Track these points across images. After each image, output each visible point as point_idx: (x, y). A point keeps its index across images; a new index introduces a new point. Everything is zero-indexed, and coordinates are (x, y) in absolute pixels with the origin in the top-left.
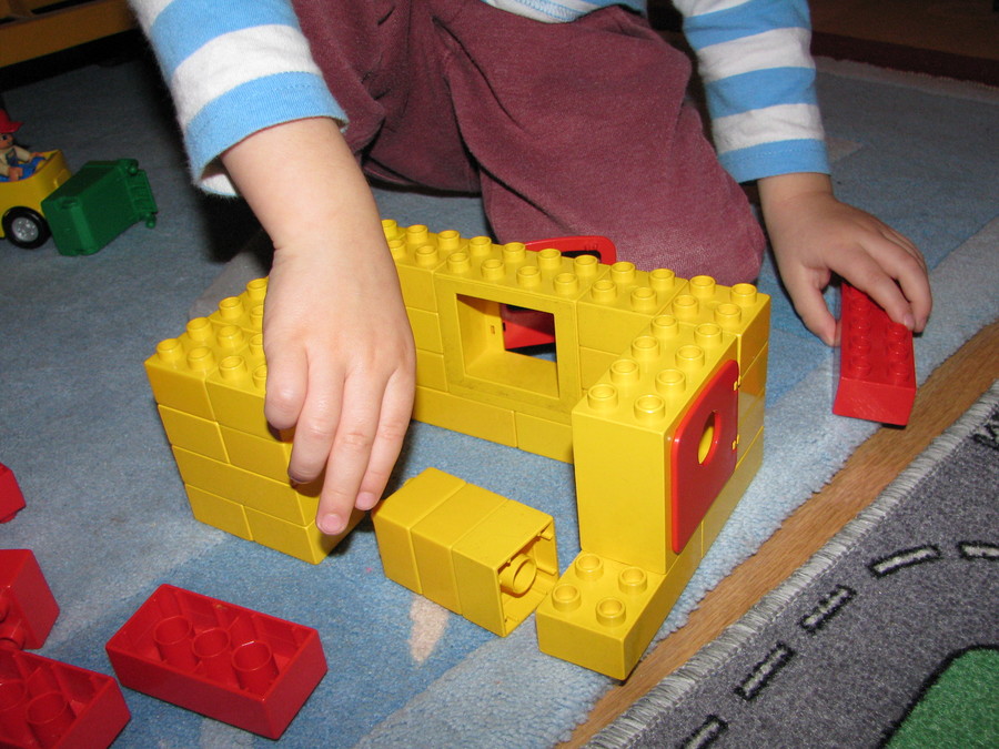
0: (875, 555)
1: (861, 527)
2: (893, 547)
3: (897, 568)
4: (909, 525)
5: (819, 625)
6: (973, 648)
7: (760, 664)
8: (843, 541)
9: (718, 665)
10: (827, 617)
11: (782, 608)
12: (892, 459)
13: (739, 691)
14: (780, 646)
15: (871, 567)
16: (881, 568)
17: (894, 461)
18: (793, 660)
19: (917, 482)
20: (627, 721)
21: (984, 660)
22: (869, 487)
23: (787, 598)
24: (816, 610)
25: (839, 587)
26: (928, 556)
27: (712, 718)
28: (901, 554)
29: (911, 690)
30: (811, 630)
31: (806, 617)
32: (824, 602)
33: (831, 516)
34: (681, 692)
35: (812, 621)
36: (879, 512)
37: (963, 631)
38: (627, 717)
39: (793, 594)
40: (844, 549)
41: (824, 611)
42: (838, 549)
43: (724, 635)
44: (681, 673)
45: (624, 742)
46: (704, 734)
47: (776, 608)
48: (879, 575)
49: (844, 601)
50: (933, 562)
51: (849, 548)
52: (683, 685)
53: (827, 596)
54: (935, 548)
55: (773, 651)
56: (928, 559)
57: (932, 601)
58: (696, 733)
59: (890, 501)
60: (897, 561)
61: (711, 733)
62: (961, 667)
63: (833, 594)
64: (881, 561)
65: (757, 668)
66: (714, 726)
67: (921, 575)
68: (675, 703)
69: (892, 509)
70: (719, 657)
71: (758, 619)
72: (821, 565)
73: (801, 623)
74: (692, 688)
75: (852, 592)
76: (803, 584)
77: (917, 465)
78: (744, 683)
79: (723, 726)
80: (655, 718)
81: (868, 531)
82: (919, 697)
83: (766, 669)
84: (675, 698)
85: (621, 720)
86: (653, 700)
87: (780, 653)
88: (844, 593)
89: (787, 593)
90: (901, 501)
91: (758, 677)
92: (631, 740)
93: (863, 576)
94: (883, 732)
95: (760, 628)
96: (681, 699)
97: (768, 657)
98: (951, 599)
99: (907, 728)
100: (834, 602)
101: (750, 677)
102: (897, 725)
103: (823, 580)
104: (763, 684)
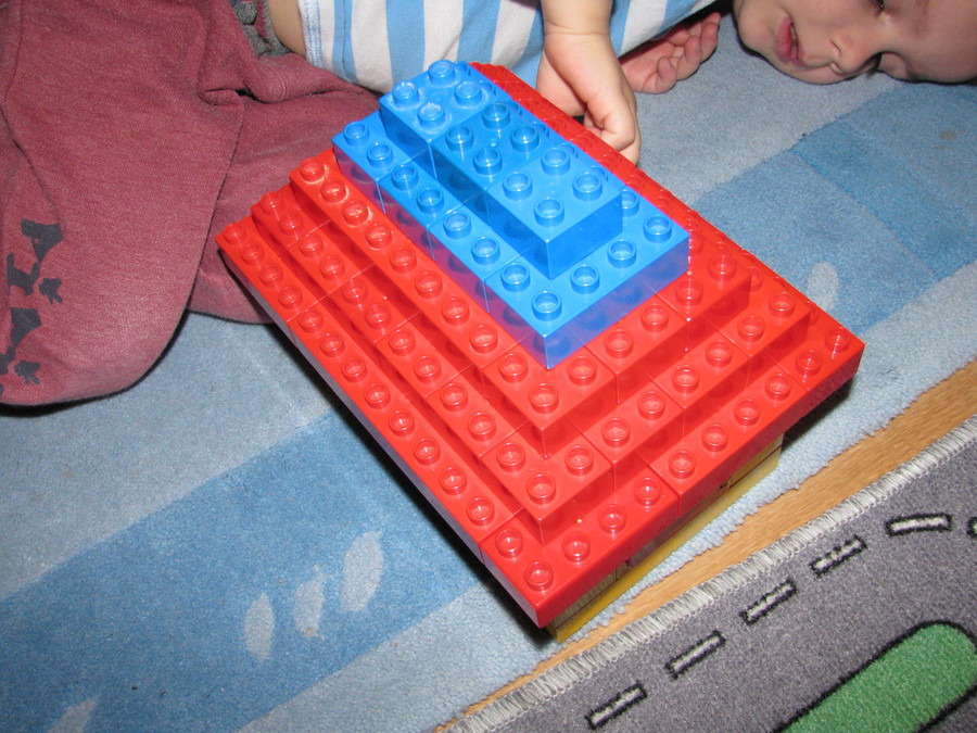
0: (897, 513)
1: (896, 481)
2: (915, 509)
3: (909, 531)
4: (937, 489)
5: (826, 570)
6: (939, 622)
7: (768, 594)
8: (875, 493)
9: (736, 587)
10: (836, 564)
11: (802, 545)
12: (953, 410)
13: (744, 614)
14: (789, 581)
15: (888, 525)
16: (897, 527)
17: (953, 413)
18: (794, 597)
19: (962, 445)
20: (653, 620)
21: (945, 636)
22: (920, 436)
23: (809, 538)
24: (828, 555)
25: (856, 537)
26: (940, 525)
27: (716, 633)
28: (918, 517)
29: (876, 648)
30: (819, 573)
31: (819, 559)
32: (837, 549)
33: (877, 460)
34: (701, 605)
35: (821, 565)
36: (915, 469)
37: (940, 604)
38: (653, 616)
39: (815, 535)
40: (873, 500)
41: (835, 557)
42: (868, 500)
43: (750, 560)
44: (705, 587)
45: (645, 637)
46: (706, 645)
47: (797, 545)
48: (891, 534)
49: (855, 552)
50: (941, 532)
51: (877, 501)
52: (703, 599)
53: (842, 543)
54: (949, 518)
55: (782, 585)
56: (940, 528)
57: (926, 570)
58: (700, 643)
59: (930, 459)
60: (913, 523)
61: (712, 646)
62: (924, 637)
63: (848, 543)
64: (900, 519)
65: (764, 598)
66: (715, 640)
67: (928, 541)
68: (693, 613)
69: (929, 469)
70: (739, 580)
71: (780, 553)
72: (848, 513)
73: (812, 565)
74: (710, 602)
75: (864, 546)
76: (827, 527)
77: (970, 426)
78: (750, 608)
79: (723, 641)
80: (675, 622)
81: (900, 486)
82: (879, 656)
83: (770, 600)
84: (694, 609)
85: (649, 618)
86: (677, 606)
87: (787, 588)
88: (856, 544)
89: (810, 534)
90: (940, 461)
91: (763, 606)
92: (652, 637)
93: (879, 532)
94: (840, 679)
95: (779, 561)
96: (699, 610)
97: (776, 589)
98: (942, 573)
99: (859, 681)
100: (846, 551)
101: (756, 604)
102: (852, 675)
103: (845, 527)
104: (764, 613)
